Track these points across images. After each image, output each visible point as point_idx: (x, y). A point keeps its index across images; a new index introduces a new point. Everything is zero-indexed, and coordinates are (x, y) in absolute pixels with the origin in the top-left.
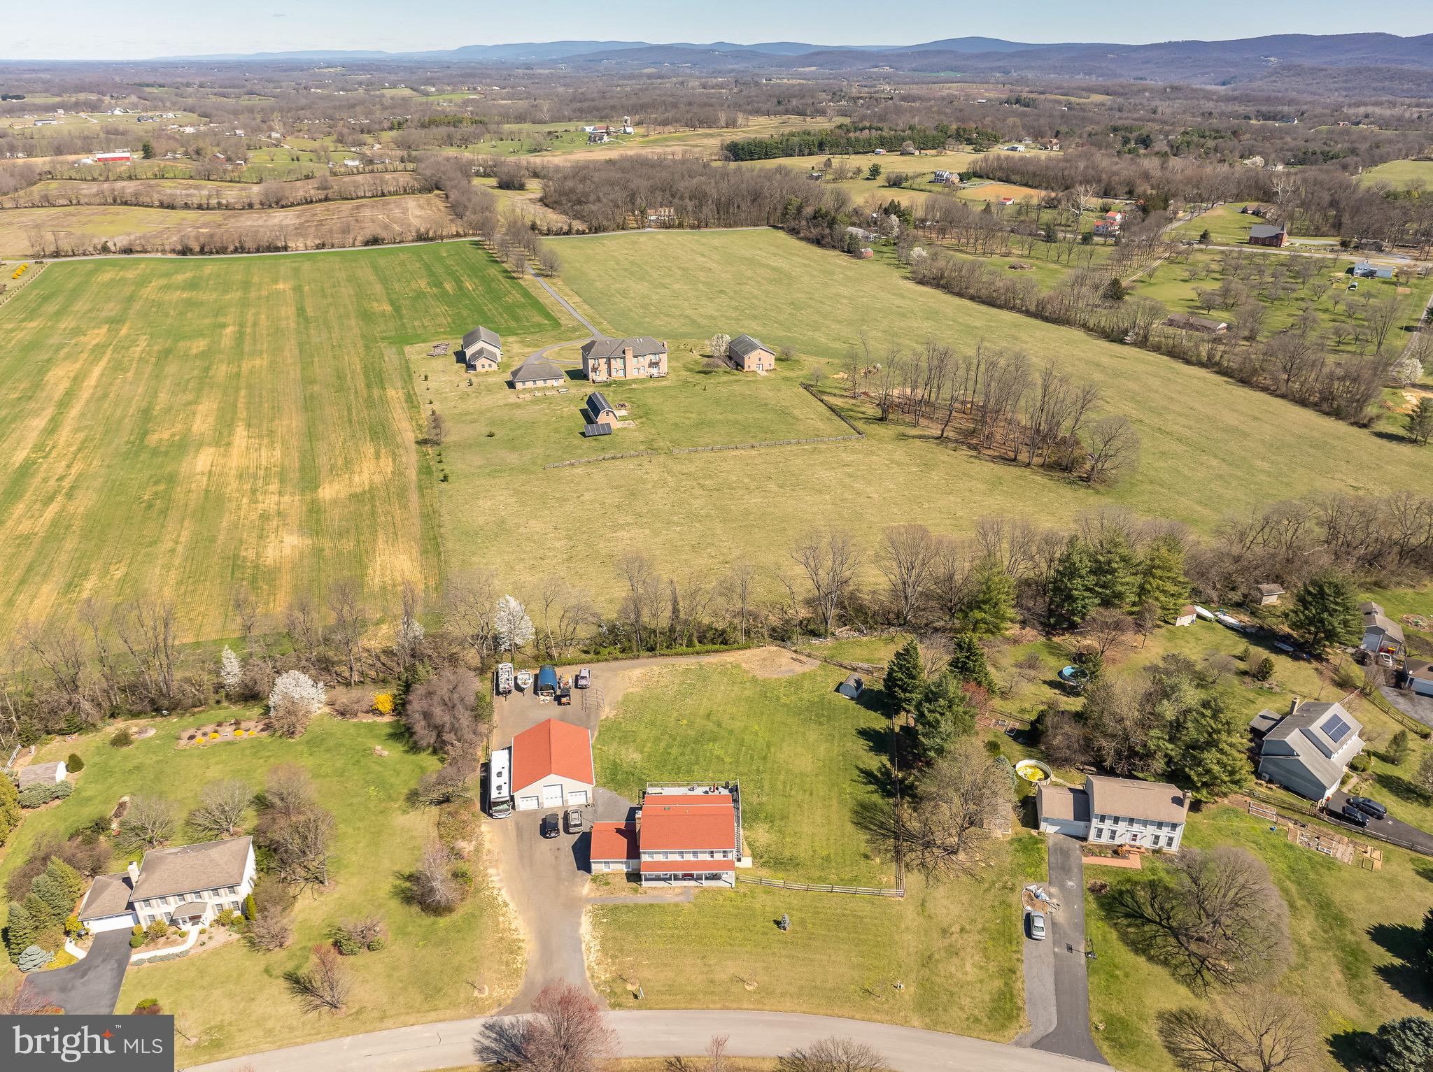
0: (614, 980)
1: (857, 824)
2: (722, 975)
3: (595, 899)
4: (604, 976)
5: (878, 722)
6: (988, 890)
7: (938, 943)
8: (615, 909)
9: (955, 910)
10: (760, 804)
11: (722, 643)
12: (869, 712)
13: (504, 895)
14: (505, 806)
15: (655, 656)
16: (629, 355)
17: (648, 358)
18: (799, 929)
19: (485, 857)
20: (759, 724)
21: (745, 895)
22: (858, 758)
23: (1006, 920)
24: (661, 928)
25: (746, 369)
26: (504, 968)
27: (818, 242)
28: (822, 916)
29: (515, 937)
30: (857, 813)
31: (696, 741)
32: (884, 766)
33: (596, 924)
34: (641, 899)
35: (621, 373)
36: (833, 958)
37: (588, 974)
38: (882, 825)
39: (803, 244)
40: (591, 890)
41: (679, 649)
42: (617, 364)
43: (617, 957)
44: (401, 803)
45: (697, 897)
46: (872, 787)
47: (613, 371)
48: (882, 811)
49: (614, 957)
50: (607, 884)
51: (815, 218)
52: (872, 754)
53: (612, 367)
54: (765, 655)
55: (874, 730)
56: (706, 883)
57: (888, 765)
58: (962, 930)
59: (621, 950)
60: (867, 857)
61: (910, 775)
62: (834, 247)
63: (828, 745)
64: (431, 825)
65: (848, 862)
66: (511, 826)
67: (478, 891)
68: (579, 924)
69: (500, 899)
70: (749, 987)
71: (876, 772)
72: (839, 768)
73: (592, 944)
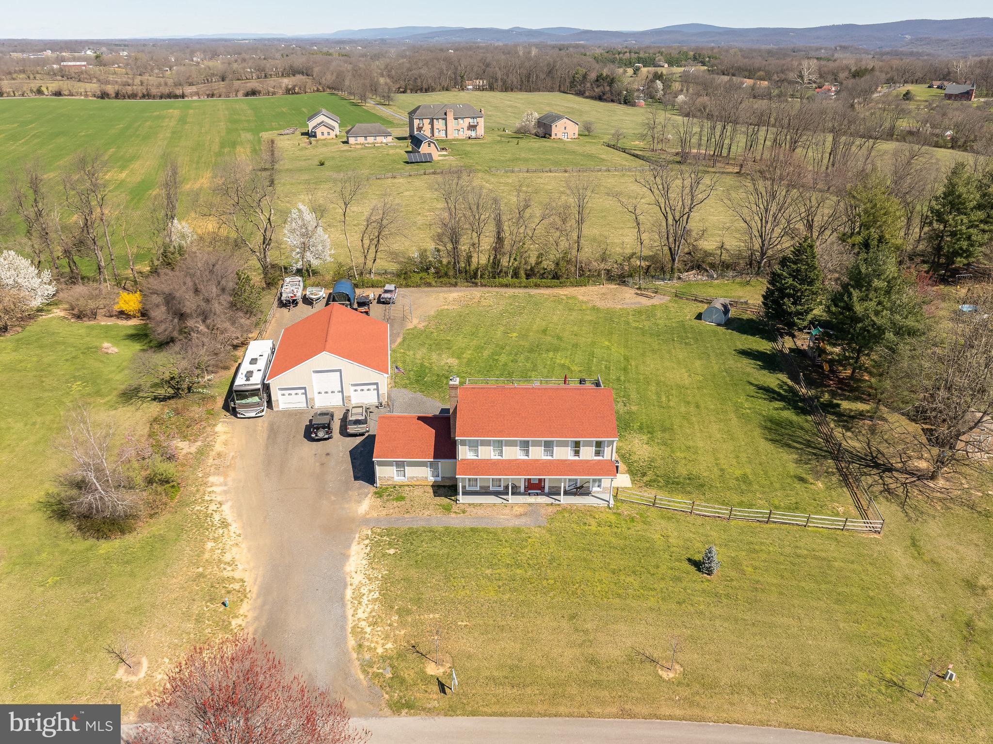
0: (401, 656)
2: (611, 651)
3: (378, 520)
4: (383, 647)
5: (760, 344)
7: (971, 603)
8: (411, 535)
9: (970, 553)
10: (630, 413)
11: (553, 280)
12: (744, 336)
13: (226, 512)
14: (256, 399)
15: (475, 286)
16: (450, 117)
17: (468, 121)
18: (733, 574)
19: (210, 461)
20: (609, 341)
21: (632, 520)
22: (748, 375)
24: (491, 566)
25: (553, 136)
27: (600, 98)
28: (764, 556)
29: (226, 574)
31: (531, 351)
32: (785, 383)
33: (375, 556)
34: (455, 520)
35: (443, 134)
36: (806, 622)
37: (352, 642)
38: (808, 444)
40: (372, 507)
42: (439, 124)
43: (409, 612)
45: (552, 520)
47: (436, 131)
48: (802, 428)
49: (403, 612)
50: (401, 498)
51: (597, 80)
52: (765, 372)
53: (435, 127)
54: (604, 291)
55: (757, 351)
56: (564, 500)
57: (790, 382)
59: (418, 601)
60: (802, 480)
61: (823, 392)
62: (613, 101)
63: (704, 362)
65: (777, 485)
66: (261, 425)
67: (183, 504)
68: (345, 557)
69: (217, 517)
70: (666, 675)
71: (776, 389)
72: (726, 383)
73: (364, 590)
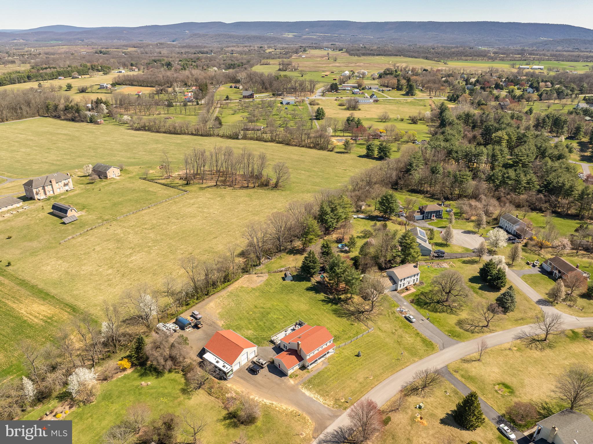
0: (336, 402)
1: (339, 317)
2: (361, 380)
3: (299, 383)
4: (332, 403)
5: (308, 284)
6: (389, 316)
7: (395, 337)
8: (310, 381)
9: (388, 326)
11: (228, 281)
14: (231, 372)
15: (210, 296)
16: (54, 183)
17: (63, 182)
19: (243, 394)
20: (275, 302)
21: (341, 353)
22: (316, 297)
23: (402, 321)
24: (330, 377)
25: (109, 177)
26: (299, 422)
27: (73, 120)
28: (363, 347)
29: (290, 411)
30: (334, 314)
31: (264, 317)
33: (310, 390)
34: (314, 373)
35: (51, 192)
36: (380, 356)
37: (326, 406)
38: (345, 314)
39: (65, 122)
40: (294, 381)
42: (48, 188)
44: (184, 396)
45: (329, 362)
46: (330, 304)
47: (47, 193)
48: (340, 309)
49: (327, 395)
50: (297, 376)
51: (66, 109)
52: (318, 294)
53: (46, 190)
54: (246, 279)
55: (310, 287)
56: (327, 356)
57: (326, 295)
58: (396, 330)
59: (327, 392)
60: (352, 324)
61: (335, 295)
62: (82, 121)
63: (303, 298)
64: (207, 397)
65: (350, 329)
66: (238, 379)
67: (256, 405)
68: (304, 393)
69: (268, 403)
70: (371, 378)
71: (325, 299)
72: (315, 303)
73: (316, 396)
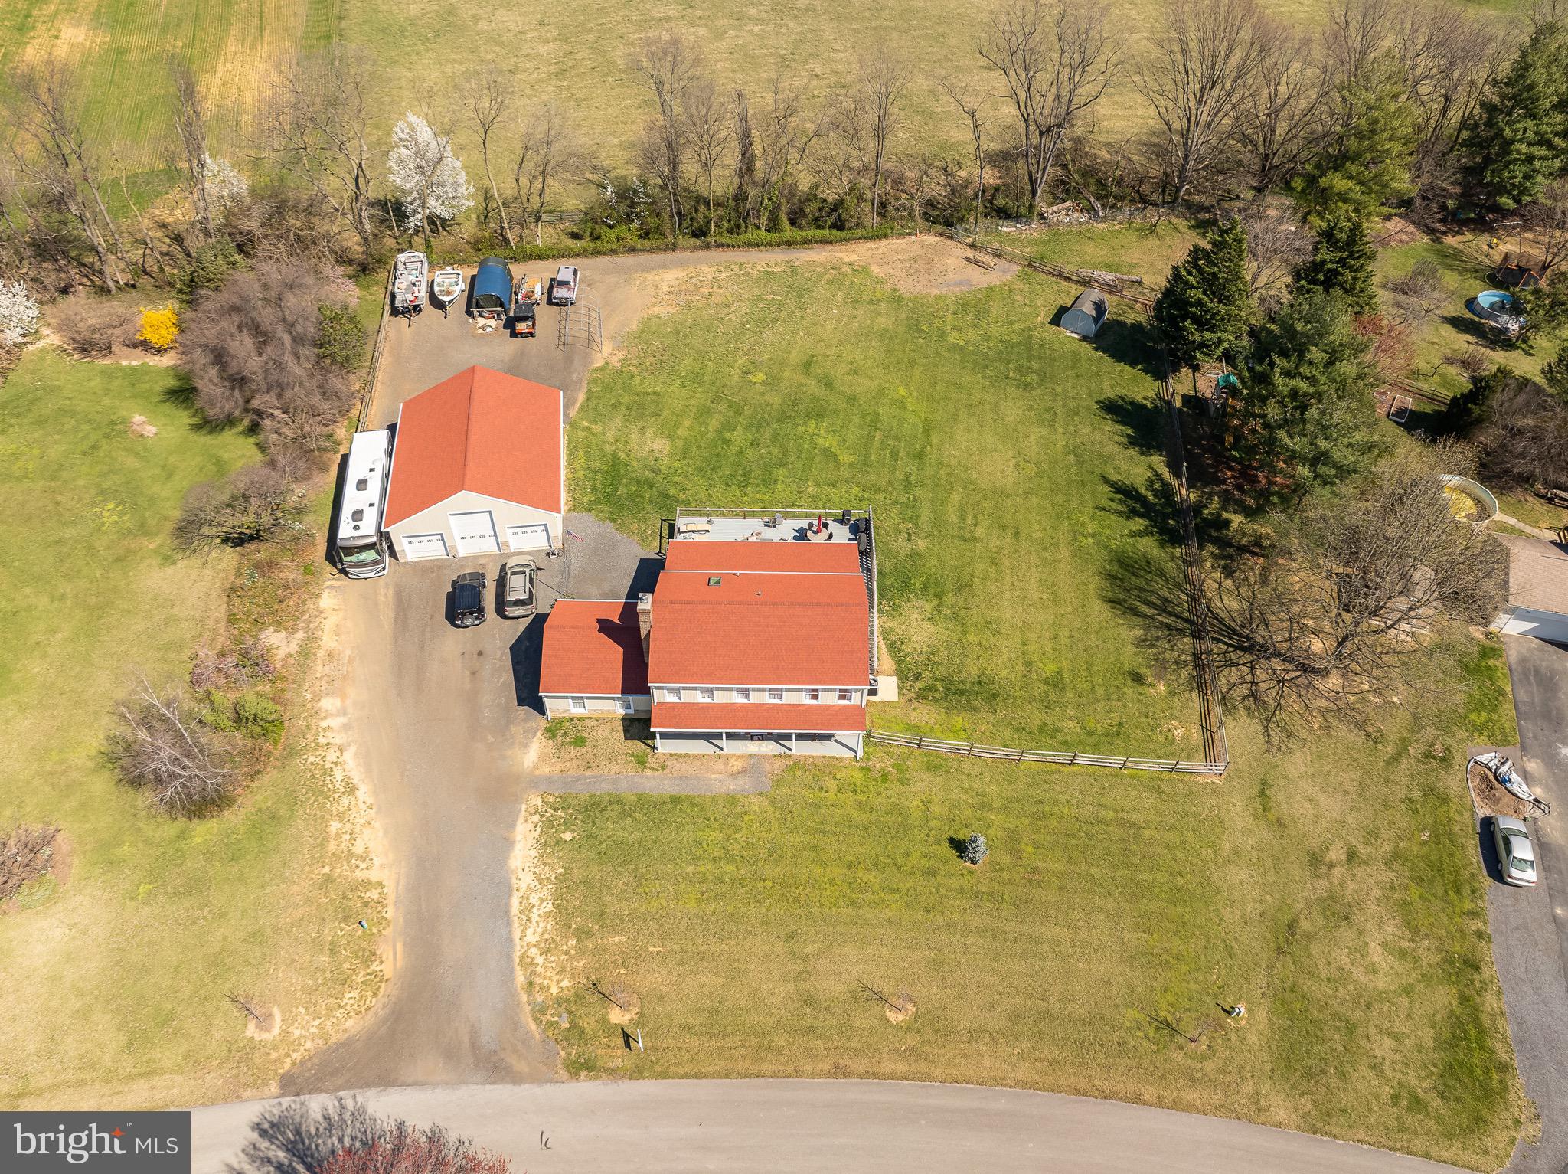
0: (579, 997)
1: (1113, 602)
2: (833, 985)
3: (549, 780)
4: (559, 985)
5: (1141, 388)
6: (1395, 759)
7: (1306, 890)
8: (592, 809)
9: (1333, 806)
10: (914, 555)
11: (834, 226)
12: (1121, 366)
13: (350, 765)
14: (371, 555)
15: (708, 246)
18: (1006, 859)
19: (319, 670)
20: (907, 387)
21: (885, 777)
22: (1107, 459)
23: (1441, 834)
24: (695, 860)
26: (324, 959)
28: (1053, 824)
29: (360, 875)
30: (1110, 577)
31: (783, 417)
32: (1158, 475)
33: (548, 845)
34: (653, 783)
36: (1083, 934)
37: (520, 979)
38: (1164, 606)
40: (543, 757)
41: (753, 235)
43: (589, 934)
44: (163, 539)
45: (778, 782)
46: (1139, 524)
48: (1162, 574)
49: (583, 934)
50: (580, 742)
52: (1133, 452)
54: (915, 251)
55: (1133, 403)
56: (799, 748)
57: (1167, 475)
58: (1351, 856)
59: (600, 916)
60: (1138, 678)
61: (1210, 496)
63: (1045, 431)
64: (214, 593)
65: (1100, 692)
66: (385, 595)
67: (292, 752)
68: (509, 843)
69: (338, 775)
70: (895, 1017)
71: (1143, 491)
72: (1070, 481)
73: (534, 899)
